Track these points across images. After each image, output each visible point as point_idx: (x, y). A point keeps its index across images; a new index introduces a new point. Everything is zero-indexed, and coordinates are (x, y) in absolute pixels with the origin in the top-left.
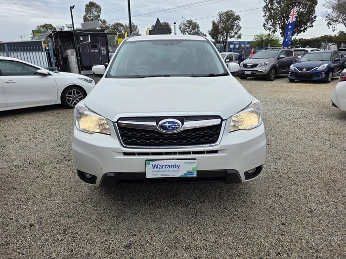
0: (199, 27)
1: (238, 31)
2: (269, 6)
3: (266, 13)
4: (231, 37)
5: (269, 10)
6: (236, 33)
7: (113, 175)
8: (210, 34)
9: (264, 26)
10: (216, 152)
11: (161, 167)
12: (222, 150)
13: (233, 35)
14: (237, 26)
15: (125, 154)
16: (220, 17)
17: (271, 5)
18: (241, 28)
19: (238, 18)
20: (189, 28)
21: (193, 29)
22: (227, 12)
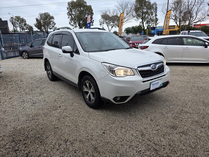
0: (25, 21)
1: (54, 25)
2: (70, 13)
3: (69, 16)
4: (50, 29)
5: (71, 15)
6: (53, 27)
7: (141, 92)
8: (35, 26)
9: (70, 23)
10: (165, 75)
11: (154, 84)
12: (167, 74)
13: (51, 27)
14: (53, 23)
15: (144, 82)
16: (41, 16)
17: (71, 12)
18: (55, 24)
19: (52, 18)
20: (18, 21)
21: (21, 22)
22: (45, 14)
